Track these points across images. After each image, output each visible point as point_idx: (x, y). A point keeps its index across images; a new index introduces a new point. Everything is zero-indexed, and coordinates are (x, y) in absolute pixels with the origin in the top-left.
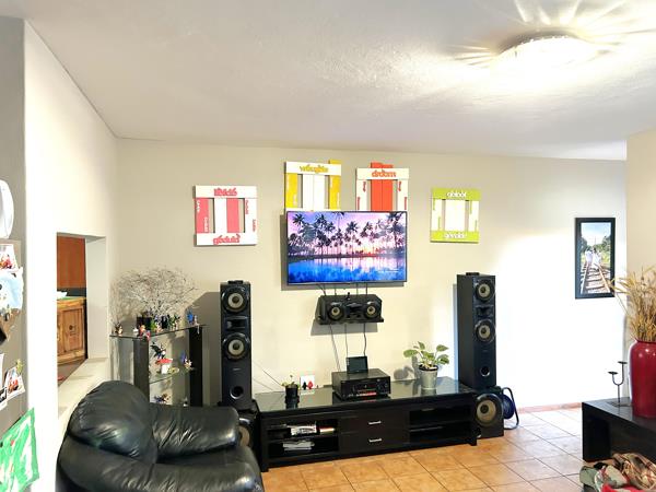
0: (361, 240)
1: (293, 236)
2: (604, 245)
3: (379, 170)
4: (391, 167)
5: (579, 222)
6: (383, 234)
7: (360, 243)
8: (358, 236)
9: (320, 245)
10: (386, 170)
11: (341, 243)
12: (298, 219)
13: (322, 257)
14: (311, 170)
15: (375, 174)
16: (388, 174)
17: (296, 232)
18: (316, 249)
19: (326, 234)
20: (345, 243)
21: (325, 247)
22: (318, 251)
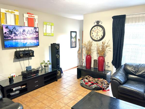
0: (27, 35)
1: (5, 33)
2: (75, 37)
3: (30, 15)
4: (33, 15)
5: (71, 32)
6: (33, 33)
7: (26, 36)
8: (26, 33)
9: (15, 36)
10: (32, 15)
11: (21, 35)
12: (7, 27)
13: (15, 39)
14: (9, 12)
15: (29, 16)
16: (33, 17)
17: (6, 32)
18: (14, 37)
19: (16, 32)
20: (22, 35)
21: (16, 36)
22: (14, 38)
